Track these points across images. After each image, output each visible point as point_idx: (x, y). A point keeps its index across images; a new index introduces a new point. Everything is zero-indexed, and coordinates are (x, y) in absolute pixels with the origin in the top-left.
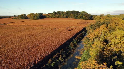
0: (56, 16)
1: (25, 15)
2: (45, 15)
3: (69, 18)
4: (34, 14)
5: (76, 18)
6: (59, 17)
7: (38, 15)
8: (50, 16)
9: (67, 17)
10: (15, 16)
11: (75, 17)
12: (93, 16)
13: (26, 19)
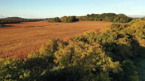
0: (90, 19)
1: (58, 18)
2: (78, 18)
3: (104, 21)
4: (67, 17)
5: (111, 22)
6: (92, 20)
7: (71, 18)
8: (84, 19)
9: (101, 20)
10: (47, 19)
11: (111, 20)
12: (133, 18)
13: (59, 22)
